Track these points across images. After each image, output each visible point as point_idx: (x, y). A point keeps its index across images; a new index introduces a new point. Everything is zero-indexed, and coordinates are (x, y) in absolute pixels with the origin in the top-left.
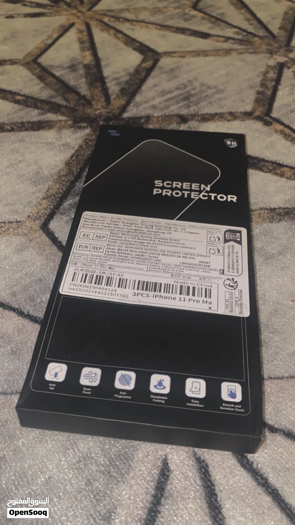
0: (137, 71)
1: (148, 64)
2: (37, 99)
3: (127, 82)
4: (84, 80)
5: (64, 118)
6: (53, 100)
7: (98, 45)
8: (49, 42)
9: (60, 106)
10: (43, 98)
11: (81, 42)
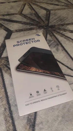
0: (47, 15)
1: (48, 13)
2: (27, 23)
3: (46, 17)
4: (35, 17)
5: (36, 27)
6: (31, 23)
7: (34, 9)
8: (22, 8)
9: (33, 24)
10: (28, 22)
11: (30, 8)
